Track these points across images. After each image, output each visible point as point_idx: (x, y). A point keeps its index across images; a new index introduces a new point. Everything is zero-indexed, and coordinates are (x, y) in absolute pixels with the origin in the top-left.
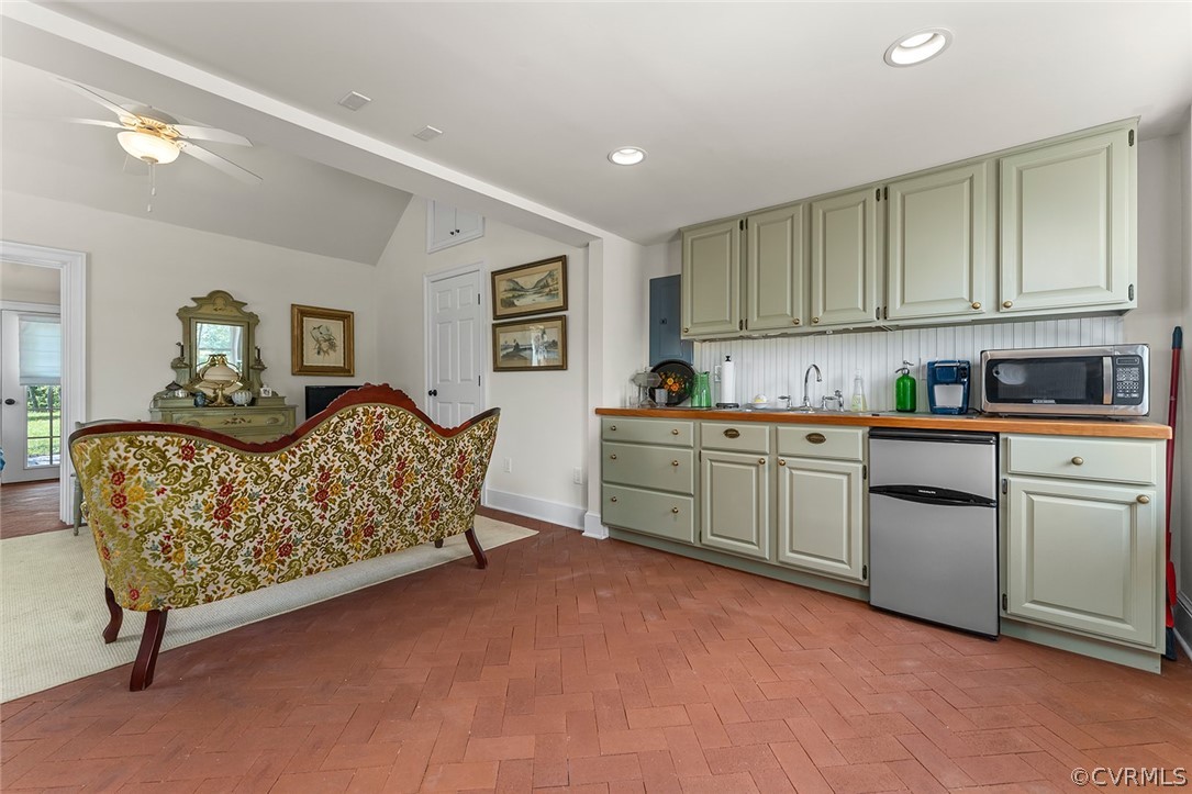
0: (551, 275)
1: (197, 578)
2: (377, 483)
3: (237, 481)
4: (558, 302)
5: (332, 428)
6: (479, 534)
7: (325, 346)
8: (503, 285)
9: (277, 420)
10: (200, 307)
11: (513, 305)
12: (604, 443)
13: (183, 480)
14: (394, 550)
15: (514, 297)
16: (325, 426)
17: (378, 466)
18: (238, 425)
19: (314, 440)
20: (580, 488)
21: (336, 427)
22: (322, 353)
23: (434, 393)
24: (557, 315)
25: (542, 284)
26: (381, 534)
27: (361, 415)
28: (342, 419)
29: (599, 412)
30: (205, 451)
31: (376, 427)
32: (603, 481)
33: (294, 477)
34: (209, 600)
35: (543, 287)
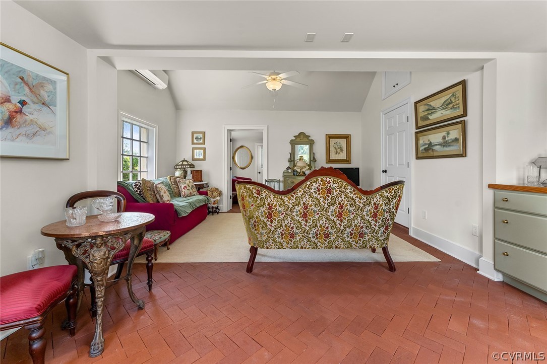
0: (454, 95)
1: (264, 239)
2: (329, 214)
3: (274, 205)
4: (460, 112)
5: (307, 186)
6: (391, 251)
7: (339, 151)
8: (421, 108)
10: (296, 139)
11: (428, 119)
12: (495, 210)
13: (258, 202)
14: (340, 248)
15: (428, 114)
16: (304, 185)
17: (329, 206)
19: (300, 191)
20: (477, 239)
21: (309, 186)
22: (337, 154)
23: (385, 171)
24: (460, 121)
25: (447, 102)
26: (332, 238)
27: (320, 181)
28: (311, 183)
29: (491, 186)
30: (263, 192)
31: (327, 187)
32: (495, 238)
33: (294, 206)
34: (267, 248)
35: (447, 105)
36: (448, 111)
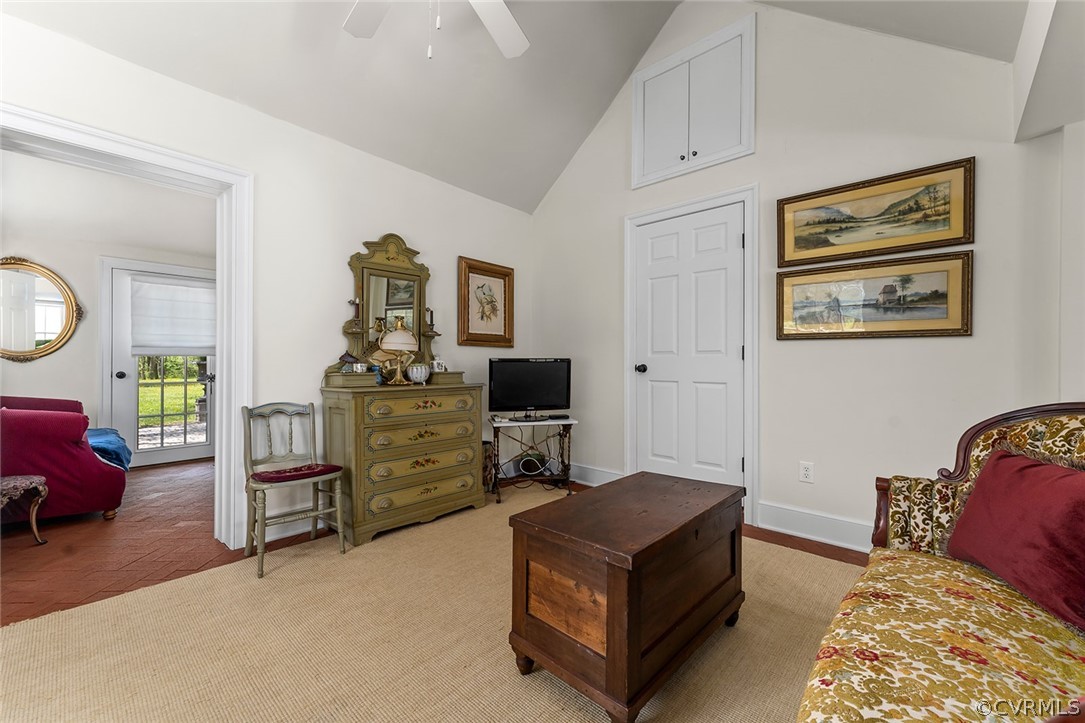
0: (928, 192)
7: (487, 308)
8: (803, 217)
9: (465, 402)
10: (372, 254)
11: (826, 244)
15: (828, 232)
18: (428, 410)
22: (485, 318)
23: (642, 369)
24: (953, 253)
25: (905, 207)
35: (904, 213)
36: (904, 228)
